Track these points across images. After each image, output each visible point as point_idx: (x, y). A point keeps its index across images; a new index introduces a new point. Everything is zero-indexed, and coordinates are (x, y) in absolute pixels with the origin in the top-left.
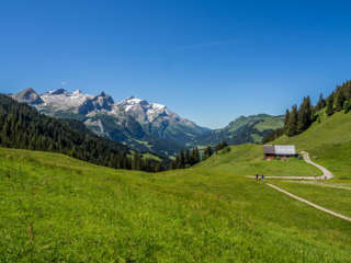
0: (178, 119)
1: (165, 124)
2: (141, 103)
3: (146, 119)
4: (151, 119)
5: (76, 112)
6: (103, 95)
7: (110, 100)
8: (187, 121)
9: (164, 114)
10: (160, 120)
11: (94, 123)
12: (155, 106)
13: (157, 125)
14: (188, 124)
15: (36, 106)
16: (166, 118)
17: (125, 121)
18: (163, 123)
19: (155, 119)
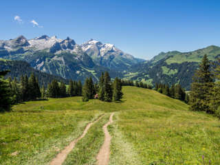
0: (121, 54)
1: (111, 58)
2: (97, 43)
3: (99, 54)
4: (102, 54)
5: (48, 51)
6: (68, 39)
7: (73, 42)
8: (128, 55)
9: (112, 51)
10: (109, 55)
11: (59, 59)
12: (107, 45)
13: (106, 58)
14: (128, 57)
15: (24, 47)
16: (113, 53)
17: (81, 57)
18: (110, 57)
19: (105, 55)
